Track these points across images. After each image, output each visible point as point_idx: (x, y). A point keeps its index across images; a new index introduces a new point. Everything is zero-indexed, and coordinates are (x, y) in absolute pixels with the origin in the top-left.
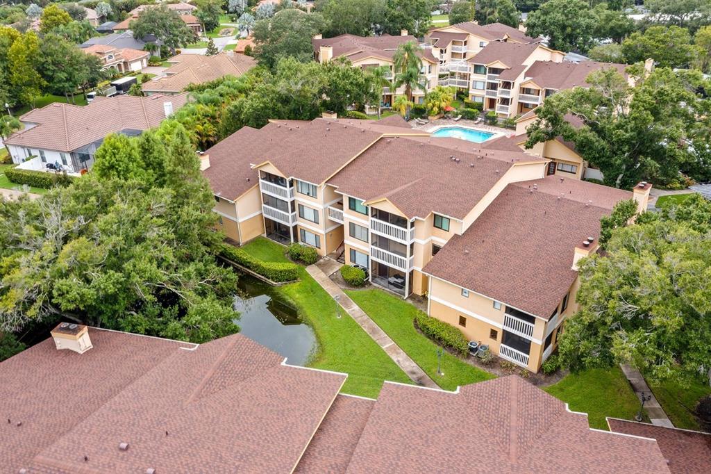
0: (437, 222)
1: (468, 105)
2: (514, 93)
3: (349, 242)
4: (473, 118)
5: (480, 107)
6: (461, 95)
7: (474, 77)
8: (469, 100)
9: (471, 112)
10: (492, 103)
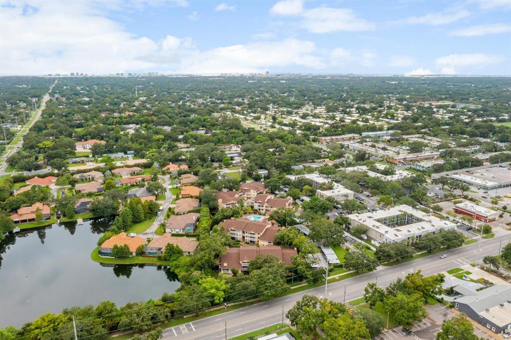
0: (259, 234)
1: (254, 210)
2: (264, 208)
3: (245, 238)
4: (256, 213)
5: (257, 211)
6: (252, 207)
7: (255, 204)
8: (254, 209)
9: (256, 212)
10: (260, 209)
